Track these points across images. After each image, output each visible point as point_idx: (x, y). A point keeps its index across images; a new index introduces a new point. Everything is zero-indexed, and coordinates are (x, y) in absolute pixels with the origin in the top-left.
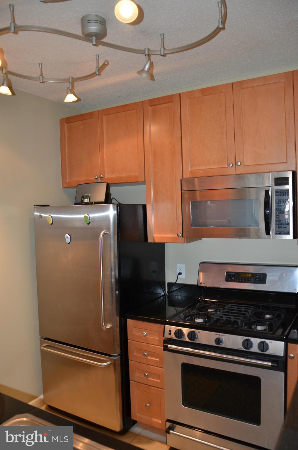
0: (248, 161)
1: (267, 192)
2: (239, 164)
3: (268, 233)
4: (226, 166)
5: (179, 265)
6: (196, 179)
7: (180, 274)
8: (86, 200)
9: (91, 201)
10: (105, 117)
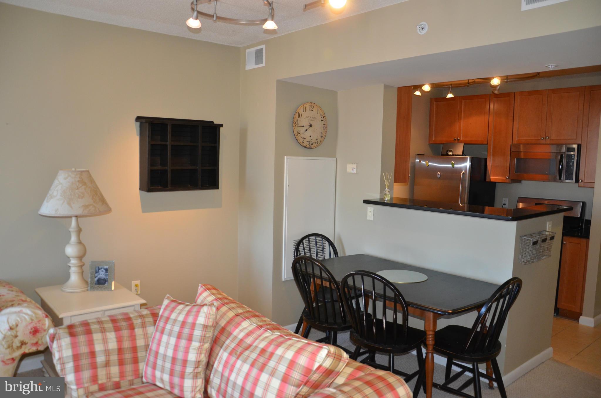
0: (553, 137)
1: (562, 155)
2: (547, 138)
3: (560, 179)
4: (540, 138)
5: (504, 199)
6: (521, 145)
7: (505, 204)
8: (450, 153)
9: (453, 154)
10: (463, 101)
